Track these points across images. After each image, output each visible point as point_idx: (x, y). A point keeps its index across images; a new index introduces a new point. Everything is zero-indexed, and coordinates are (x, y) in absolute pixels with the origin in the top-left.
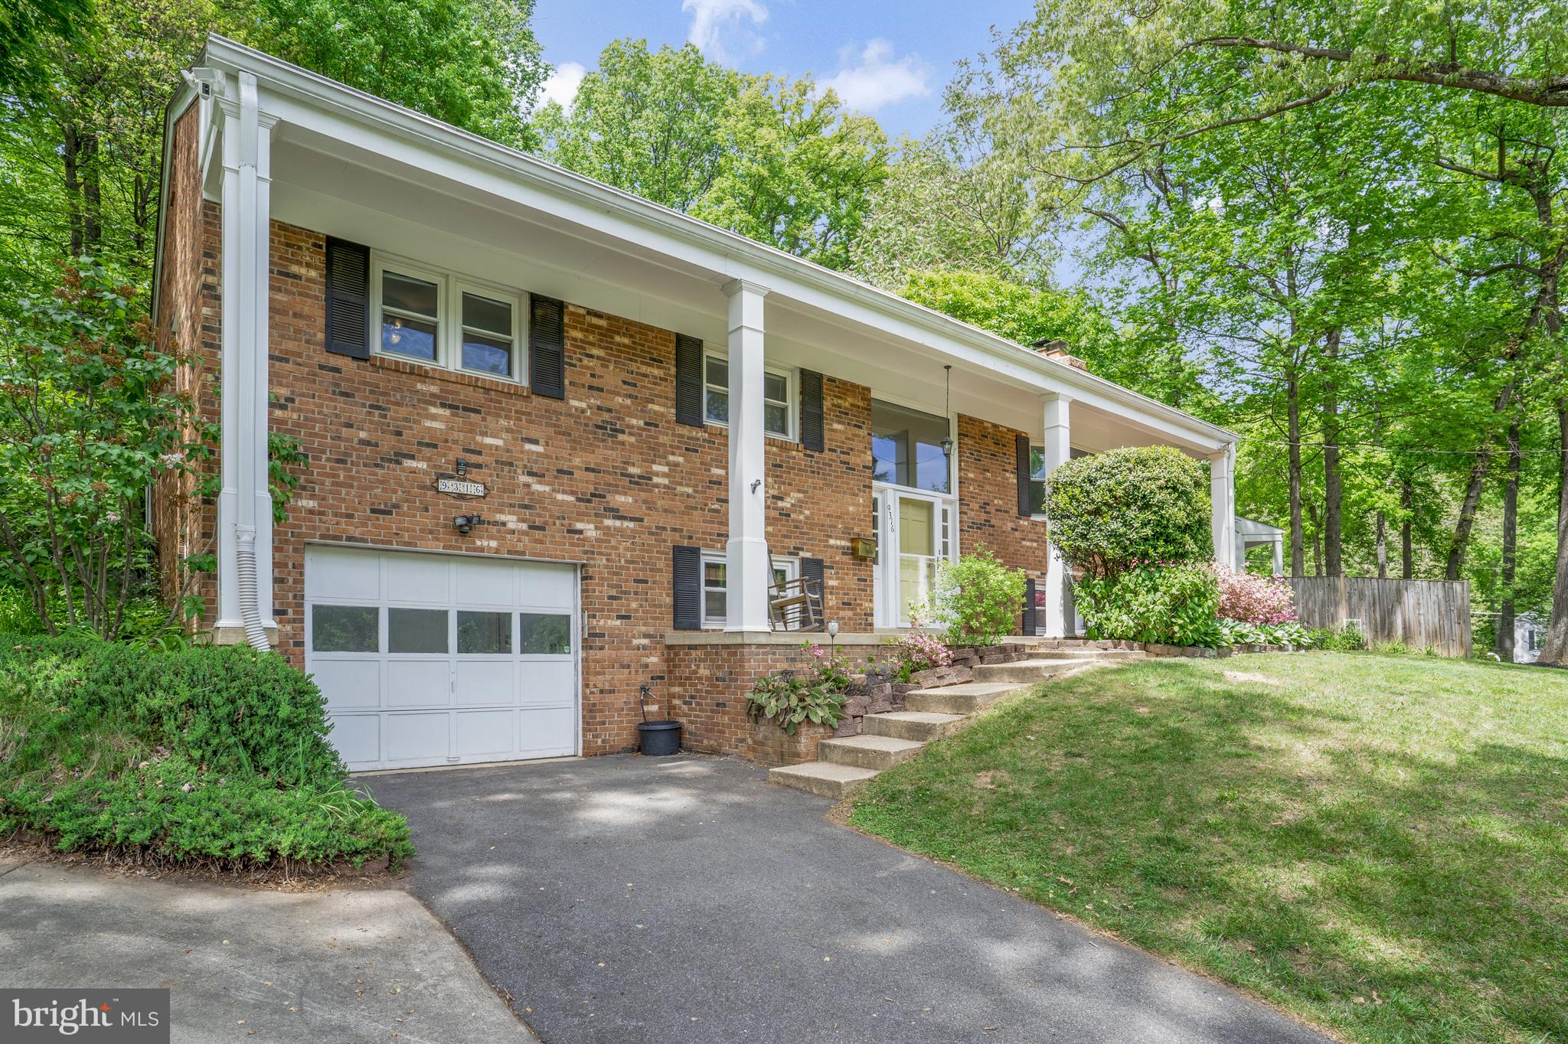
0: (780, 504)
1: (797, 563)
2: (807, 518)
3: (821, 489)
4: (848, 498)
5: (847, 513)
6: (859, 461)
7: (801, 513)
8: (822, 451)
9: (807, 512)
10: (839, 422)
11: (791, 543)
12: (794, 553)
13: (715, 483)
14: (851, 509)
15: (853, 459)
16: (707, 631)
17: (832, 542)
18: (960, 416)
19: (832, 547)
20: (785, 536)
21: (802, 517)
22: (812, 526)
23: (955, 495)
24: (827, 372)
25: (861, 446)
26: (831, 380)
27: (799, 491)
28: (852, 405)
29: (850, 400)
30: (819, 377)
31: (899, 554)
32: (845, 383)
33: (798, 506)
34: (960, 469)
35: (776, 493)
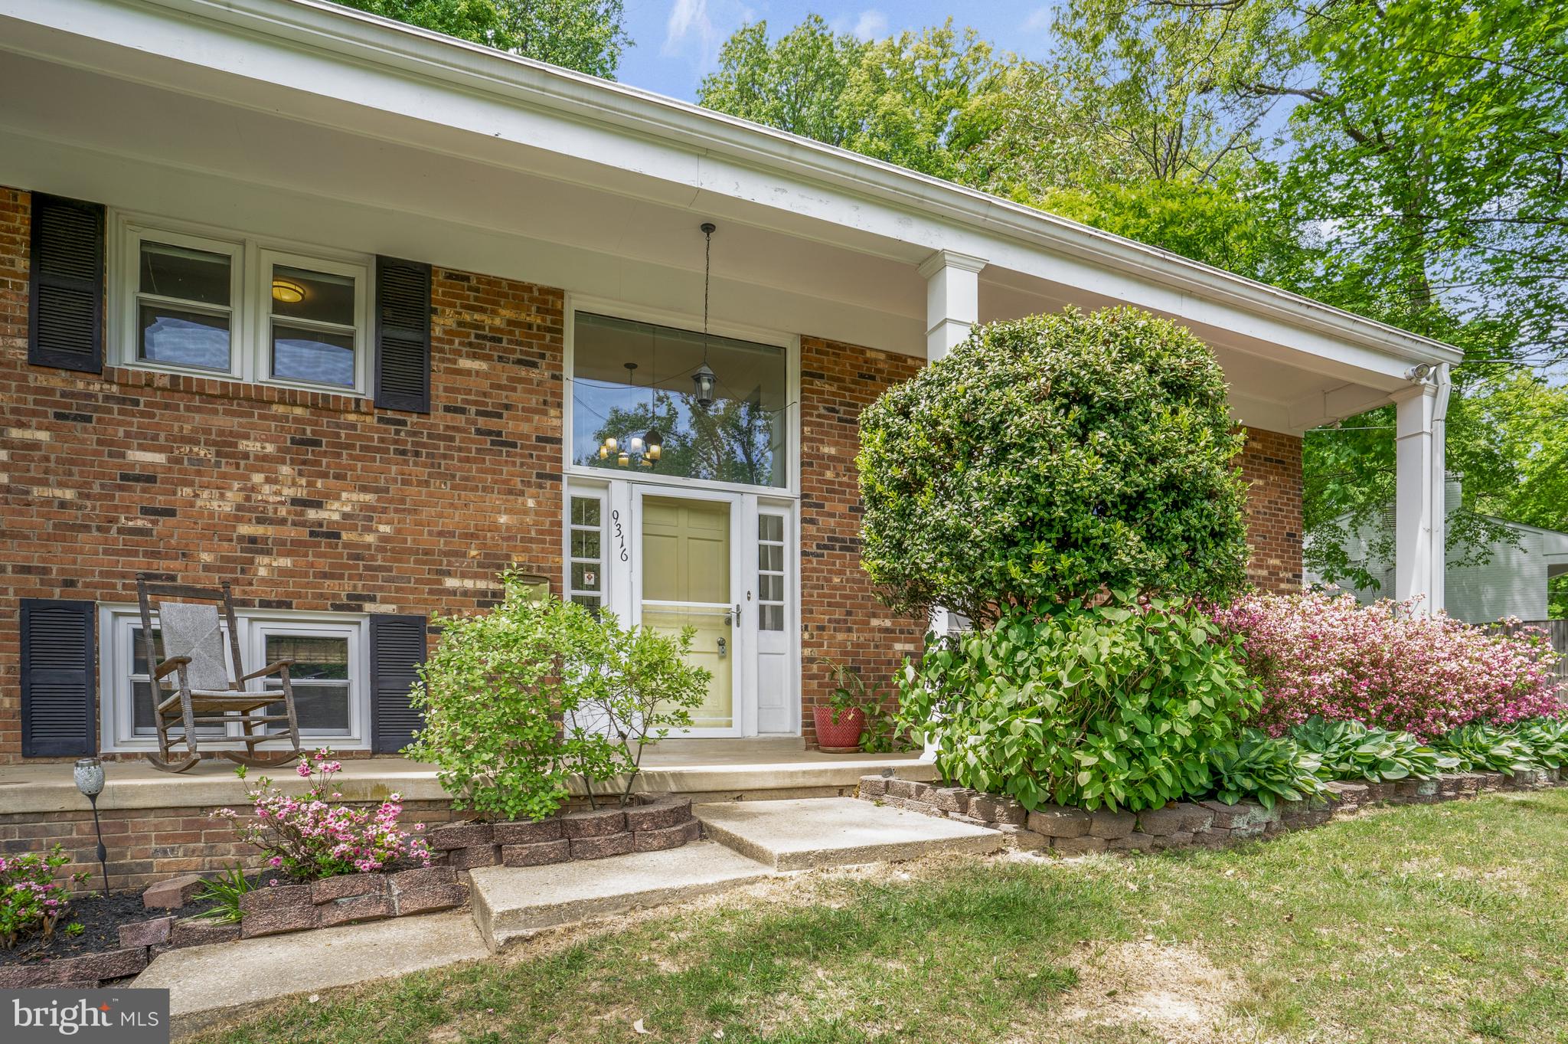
0: (312, 514)
1: (366, 624)
2: (384, 539)
3: (427, 483)
4: (495, 499)
5: (495, 527)
6: (525, 428)
7: (368, 529)
8: (425, 412)
9: (385, 529)
10: (475, 356)
11: (343, 588)
12: (353, 604)
13: (137, 479)
14: (503, 519)
15: (509, 426)
16: (112, 757)
17: (451, 583)
18: (805, 340)
19: (453, 592)
20: (325, 576)
21: (370, 538)
22: (400, 554)
23: (793, 488)
24: (443, 260)
25: (534, 401)
26: (455, 276)
27: (364, 489)
28: (510, 323)
29: (507, 313)
30: (422, 273)
31: (638, 601)
32: (493, 282)
33: (365, 517)
34: (803, 439)
35: (301, 493)
